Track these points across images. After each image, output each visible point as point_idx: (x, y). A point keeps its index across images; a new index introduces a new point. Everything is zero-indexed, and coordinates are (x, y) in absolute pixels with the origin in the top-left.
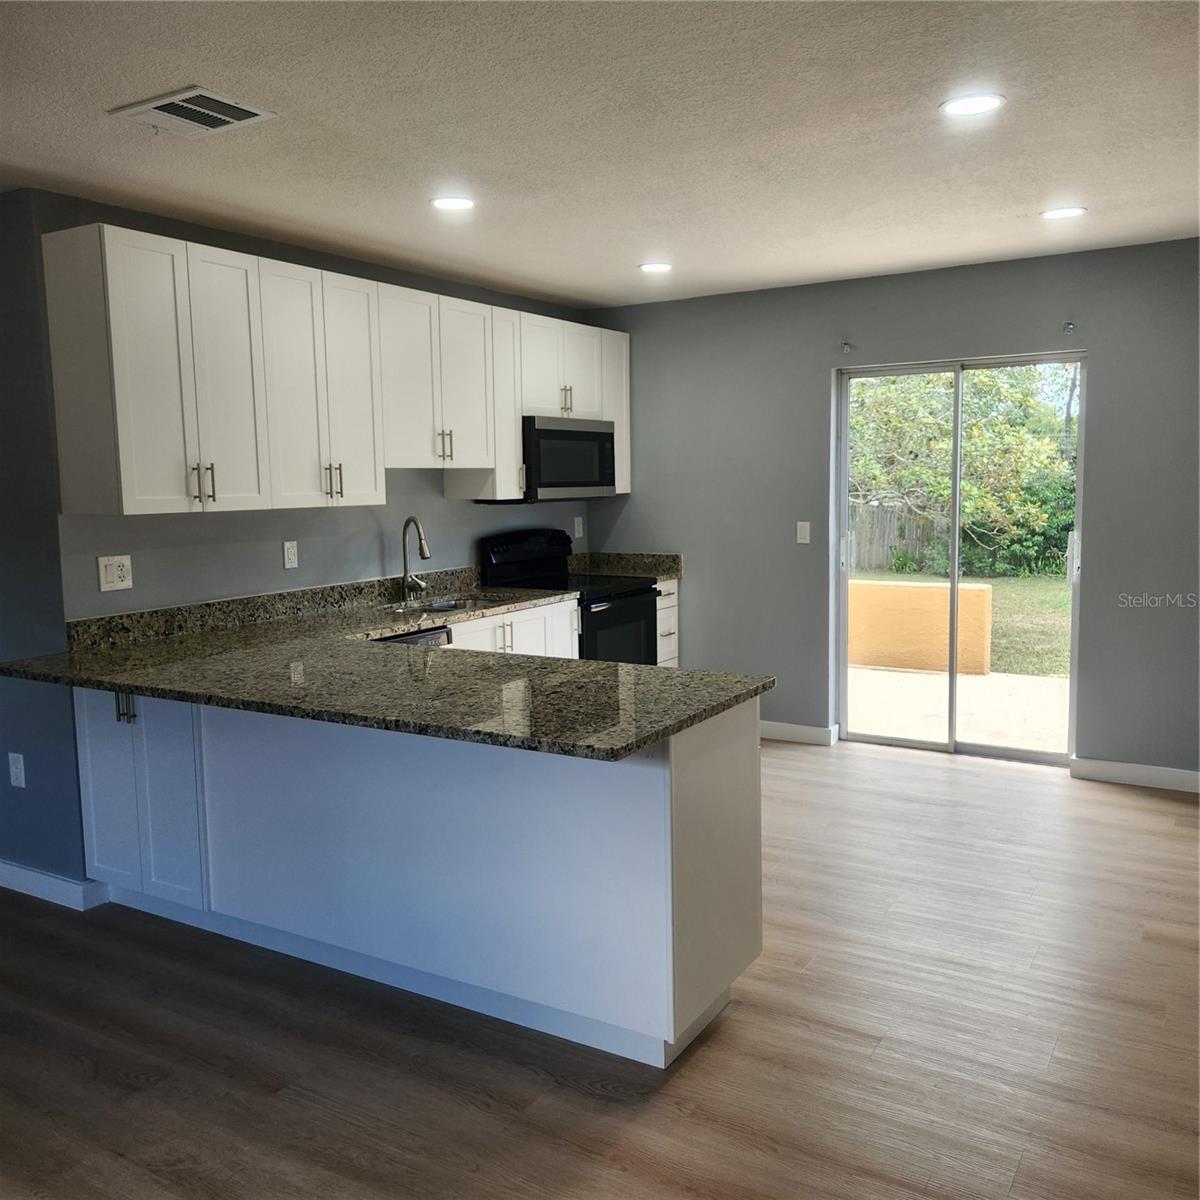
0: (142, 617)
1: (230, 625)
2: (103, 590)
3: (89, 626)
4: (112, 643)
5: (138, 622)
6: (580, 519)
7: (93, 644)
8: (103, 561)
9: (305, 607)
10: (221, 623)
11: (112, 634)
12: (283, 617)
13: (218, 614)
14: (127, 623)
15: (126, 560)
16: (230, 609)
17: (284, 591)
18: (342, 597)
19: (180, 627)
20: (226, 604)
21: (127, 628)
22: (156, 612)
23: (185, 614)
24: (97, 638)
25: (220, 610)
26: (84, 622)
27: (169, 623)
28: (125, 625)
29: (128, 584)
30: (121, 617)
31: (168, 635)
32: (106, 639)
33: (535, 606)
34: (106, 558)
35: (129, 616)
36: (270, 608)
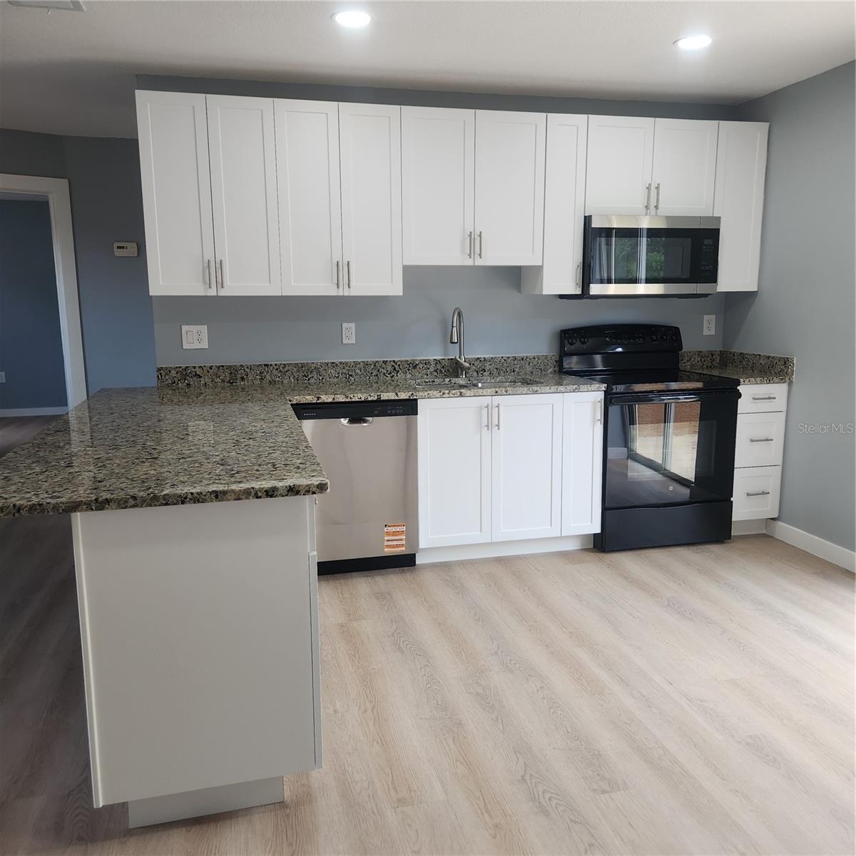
0: (211, 368)
1: (285, 382)
2: (184, 348)
3: (170, 371)
4: (187, 384)
5: (208, 372)
6: (713, 317)
7: (173, 383)
8: (185, 328)
9: (357, 374)
10: (277, 379)
11: (188, 378)
12: (336, 380)
13: (275, 372)
14: (199, 371)
15: (204, 329)
16: (286, 369)
17: (337, 361)
18: (395, 369)
19: (243, 379)
20: (283, 366)
21: (199, 375)
22: (223, 366)
23: (246, 369)
24: (176, 379)
25: (277, 369)
26: (166, 368)
27: (233, 375)
28: (198, 373)
29: (205, 345)
30: (195, 367)
31: (232, 383)
32: (182, 381)
33: (536, 392)
34: (188, 326)
35: (200, 367)
36: (324, 372)
